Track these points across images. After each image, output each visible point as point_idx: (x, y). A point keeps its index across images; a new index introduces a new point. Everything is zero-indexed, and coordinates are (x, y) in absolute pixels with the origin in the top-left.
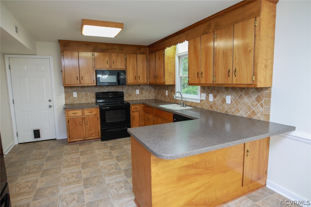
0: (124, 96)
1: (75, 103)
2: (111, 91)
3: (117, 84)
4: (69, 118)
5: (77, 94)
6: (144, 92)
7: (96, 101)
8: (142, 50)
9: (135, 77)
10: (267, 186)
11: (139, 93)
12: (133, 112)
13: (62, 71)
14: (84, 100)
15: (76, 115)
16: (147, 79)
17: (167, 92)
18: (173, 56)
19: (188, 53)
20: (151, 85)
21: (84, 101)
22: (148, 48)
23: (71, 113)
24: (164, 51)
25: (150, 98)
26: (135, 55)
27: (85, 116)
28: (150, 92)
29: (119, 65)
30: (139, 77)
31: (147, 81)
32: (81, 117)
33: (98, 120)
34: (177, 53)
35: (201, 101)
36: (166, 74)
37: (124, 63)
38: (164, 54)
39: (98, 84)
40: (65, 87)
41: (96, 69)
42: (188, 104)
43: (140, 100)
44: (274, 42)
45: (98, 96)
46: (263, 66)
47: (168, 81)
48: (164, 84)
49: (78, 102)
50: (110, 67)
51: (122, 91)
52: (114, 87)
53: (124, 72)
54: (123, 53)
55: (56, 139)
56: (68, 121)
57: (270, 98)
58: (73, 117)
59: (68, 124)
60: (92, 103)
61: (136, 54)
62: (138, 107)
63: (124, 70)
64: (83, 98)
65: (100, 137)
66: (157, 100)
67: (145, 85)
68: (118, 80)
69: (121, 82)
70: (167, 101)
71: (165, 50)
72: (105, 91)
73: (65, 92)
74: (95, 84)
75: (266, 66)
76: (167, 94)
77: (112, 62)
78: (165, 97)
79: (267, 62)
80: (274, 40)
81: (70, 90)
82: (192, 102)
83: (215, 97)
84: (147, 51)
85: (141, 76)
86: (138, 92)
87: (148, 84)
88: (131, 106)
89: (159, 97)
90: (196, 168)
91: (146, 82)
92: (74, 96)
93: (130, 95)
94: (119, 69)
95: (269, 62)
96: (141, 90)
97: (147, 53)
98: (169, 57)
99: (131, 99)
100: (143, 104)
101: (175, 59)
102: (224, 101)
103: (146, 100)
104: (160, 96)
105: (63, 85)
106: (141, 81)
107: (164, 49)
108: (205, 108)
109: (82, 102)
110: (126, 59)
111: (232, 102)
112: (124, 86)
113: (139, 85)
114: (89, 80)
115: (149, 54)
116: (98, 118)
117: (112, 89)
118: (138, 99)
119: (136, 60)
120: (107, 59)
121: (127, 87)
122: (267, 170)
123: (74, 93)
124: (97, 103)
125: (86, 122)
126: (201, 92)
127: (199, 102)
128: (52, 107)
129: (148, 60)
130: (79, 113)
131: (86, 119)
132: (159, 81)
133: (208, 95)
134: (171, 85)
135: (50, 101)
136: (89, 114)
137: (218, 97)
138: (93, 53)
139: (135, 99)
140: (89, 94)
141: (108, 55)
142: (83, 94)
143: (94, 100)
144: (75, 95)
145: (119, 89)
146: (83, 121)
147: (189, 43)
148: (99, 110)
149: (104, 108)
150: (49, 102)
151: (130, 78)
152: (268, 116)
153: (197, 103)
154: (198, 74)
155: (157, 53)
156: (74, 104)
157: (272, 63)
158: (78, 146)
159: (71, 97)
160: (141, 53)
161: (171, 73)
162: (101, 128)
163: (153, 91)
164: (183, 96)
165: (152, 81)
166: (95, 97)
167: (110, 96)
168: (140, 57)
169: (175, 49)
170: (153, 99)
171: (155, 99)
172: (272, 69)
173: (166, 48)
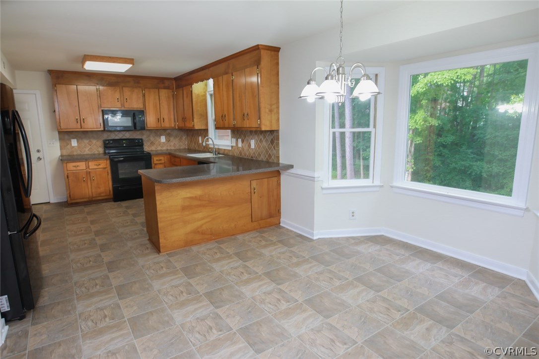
0: (143, 145)
1: (75, 153)
2: (126, 138)
3: (133, 129)
4: (68, 172)
5: (78, 142)
6: (172, 139)
7: (105, 151)
8: (167, 83)
9: (158, 119)
10: (281, 224)
11: (166, 140)
12: (155, 164)
13: (55, 111)
14: (87, 149)
15: (78, 168)
16: (175, 121)
17: (200, 138)
18: (203, 93)
19: (213, 92)
20: (181, 129)
21: (87, 151)
22: (174, 81)
23: (71, 166)
24: (191, 87)
25: (182, 148)
26: (156, 91)
27: (90, 170)
28: (181, 139)
29: (135, 103)
30: (163, 119)
31: (175, 125)
32: (85, 171)
33: (108, 175)
34: (208, 90)
35: (232, 147)
36: (195, 116)
37: (141, 101)
38: (192, 91)
39: (106, 129)
40: (60, 132)
41: (102, 109)
42: (221, 152)
43: (168, 150)
44: (279, 88)
45: (107, 145)
46: (267, 110)
47: (198, 125)
48: (192, 128)
49: (79, 152)
50: (123, 105)
51: (140, 138)
52: (130, 132)
53: (142, 112)
54: (140, 87)
55: (49, 202)
56: (68, 177)
57: (279, 140)
58: (74, 171)
59: (67, 180)
60: (99, 154)
61: (159, 88)
62: (162, 158)
63: (142, 109)
64: (85, 148)
65: (112, 197)
66: (191, 149)
67: (173, 129)
68: (135, 124)
69: (138, 125)
70: (201, 150)
71: (193, 86)
72: (117, 138)
73: (60, 139)
74: (102, 129)
75: (271, 111)
76: (200, 142)
77: (125, 99)
78: (199, 145)
79: (271, 107)
80: (279, 85)
81: (66, 137)
82: (225, 150)
83: (243, 142)
84: (173, 85)
85: (166, 117)
86: (163, 139)
87: (177, 128)
88: (152, 157)
89: (193, 146)
90: (200, 200)
91: (173, 126)
92: (73, 145)
93: (152, 143)
94: (135, 109)
95: (274, 107)
96: (168, 136)
97: (173, 87)
98: (198, 95)
99: (154, 149)
100: (170, 154)
101: (206, 97)
102: (250, 145)
103: (175, 150)
104: (193, 144)
105: (58, 129)
106: (166, 124)
107: (191, 84)
108: (235, 154)
109: (85, 153)
110: (144, 95)
111: (255, 146)
112: (144, 132)
113: (165, 130)
114: (93, 122)
115: (176, 88)
116: (108, 172)
117: (127, 135)
118: (165, 148)
119: (157, 97)
120: (117, 95)
121: (148, 133)
122: (280, 209)
123: (72, 140)
124: (105, 153)
125: (92, 177)
126: (232, 137)
127: (230, 148)
128: (43, 159)
129: (175, 97)
130: (82, 165)
131: (91, 174)
132: (189, 125)
133: (237, 140)
134: (204, 130)
135: (38, 151)
136: (96, 167)
137: (245, 142)
138: (98, 87)
139: (159, 148)
140: (94, 141)
141: (118, 90)
142: (86, 141)
143: (101, 150)
144: (74, 143)
145: (136, 135)
146: (88, 176)
147: (214, 81)
148: (108, 162)
149: (117, 159)
150: (38, 153)
151: (151, 120)
152: (278, 157)
153: (229, 150)
154: (222, 116)
155: (184, 88)
156: (74, 155)
157: (278, 108)
158: (82, 207)
159: (69, 147)
160: (165, 88)
161: (201, 115)
162: (113, 185)
163: (184, 137)
164: (215, 143)
165: (181, 125)
166: (103, 146)
167: (125, 145)
168: (164, 93)
169: (206, 85)
170: (185, 149)
171: (188, 149)
172: (278, 113)
173: (193, 84)
